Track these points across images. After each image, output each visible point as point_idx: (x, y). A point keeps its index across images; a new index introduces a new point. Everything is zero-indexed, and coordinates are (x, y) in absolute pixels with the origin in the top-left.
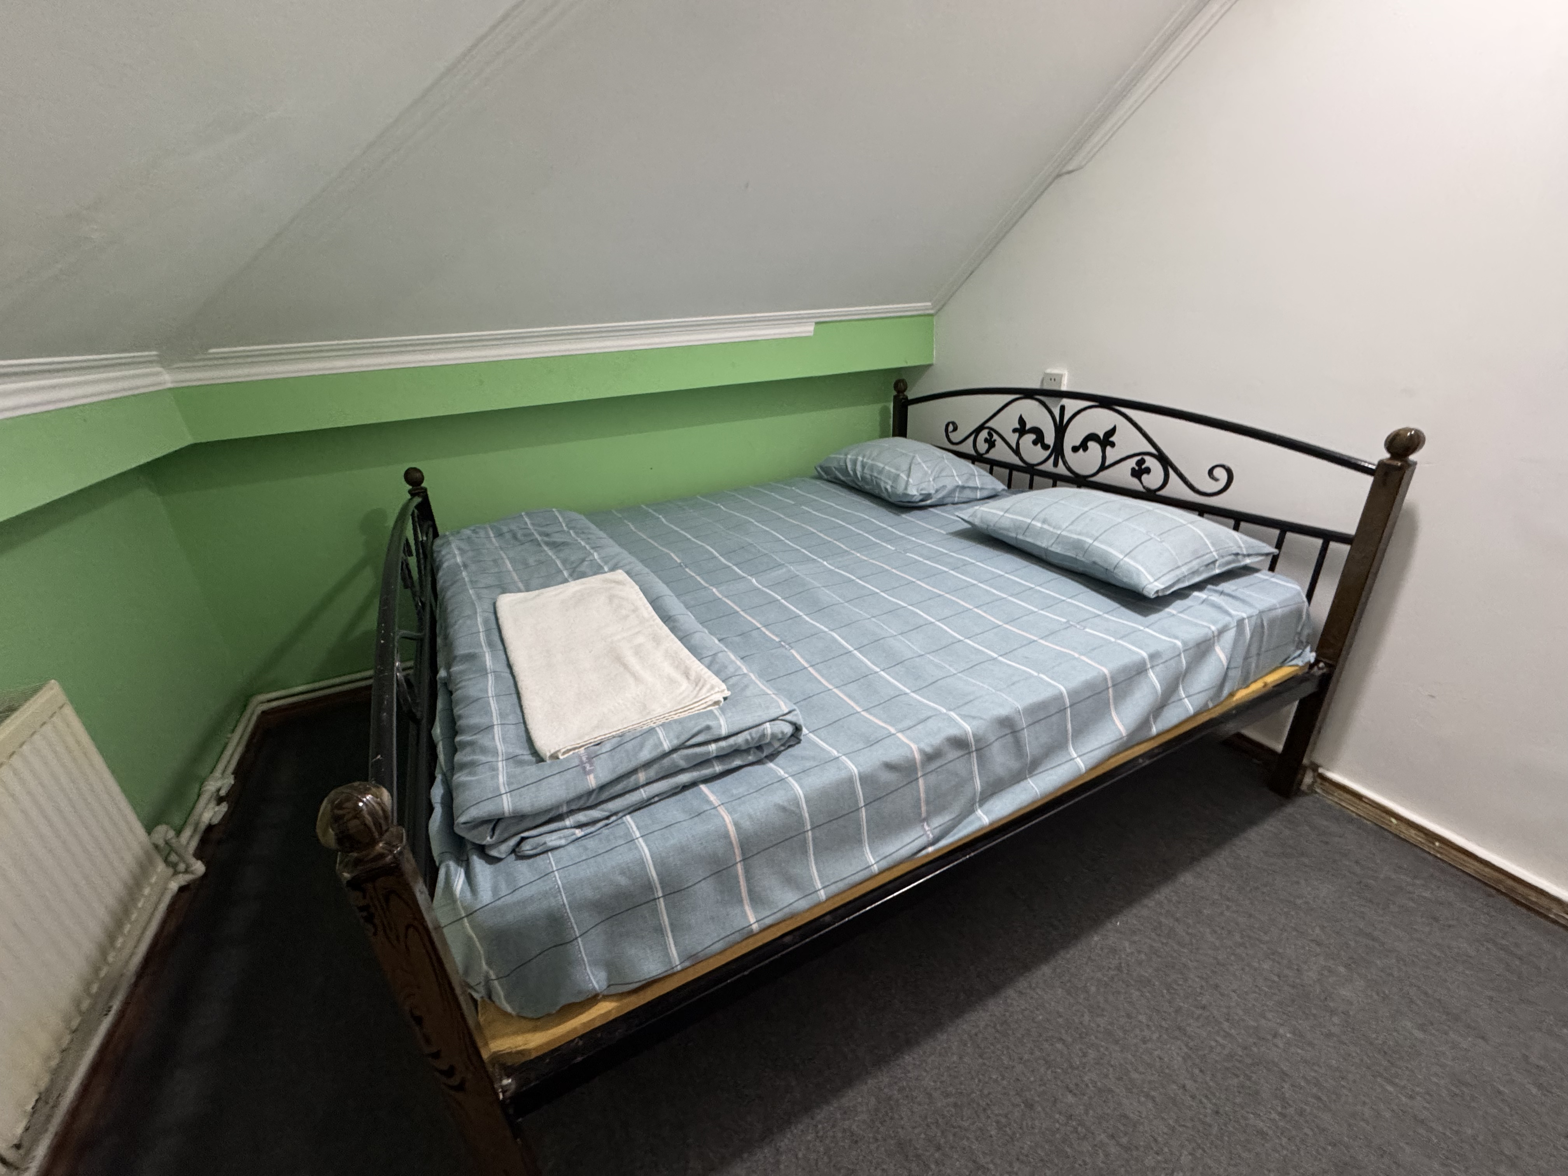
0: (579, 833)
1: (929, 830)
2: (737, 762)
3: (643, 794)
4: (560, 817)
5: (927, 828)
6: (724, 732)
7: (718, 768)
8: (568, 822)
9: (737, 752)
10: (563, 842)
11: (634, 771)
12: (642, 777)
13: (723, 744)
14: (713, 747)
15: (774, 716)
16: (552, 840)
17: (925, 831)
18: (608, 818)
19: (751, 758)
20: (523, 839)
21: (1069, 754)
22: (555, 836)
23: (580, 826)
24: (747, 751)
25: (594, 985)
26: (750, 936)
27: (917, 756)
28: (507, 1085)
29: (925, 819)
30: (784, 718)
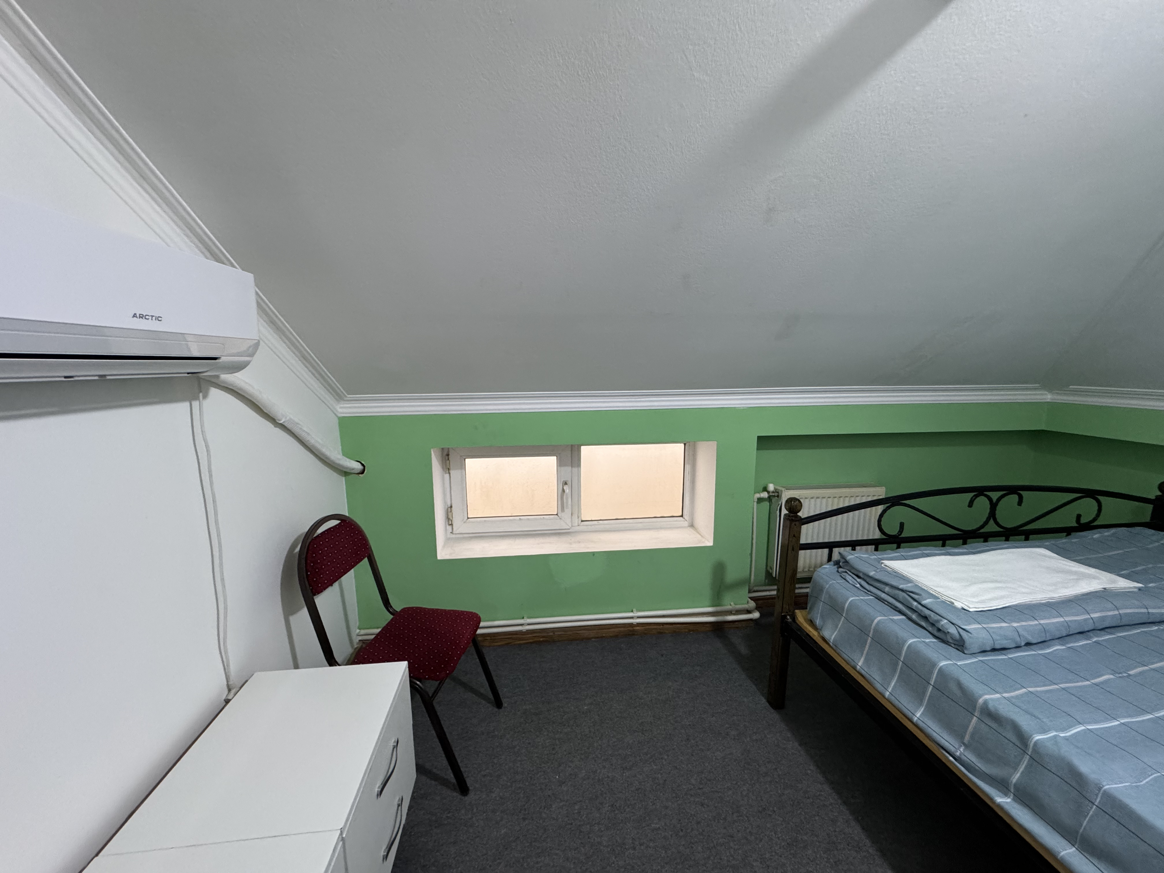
0: (858, 586)
2: (923, 624)
3: (883, 596)
4: (859, 577)
6: (923, 602)
7: (914, 617)
8: (859, 580)
9: (925, 618)
10: (851, 582)
11: (886, 584)
12: (887, 589)
13: (920, 606)
14: (915, 604)
15: (954, 622)
16: (849, 578)
17: (959, 749)
18: (868, 591)
19: (930, 629)
20: (846, 572)
23: (861, 585)
24: (933, 625)
25: (818, 622)
26: (854, 668)
27: (981, 701)
28: (788, 619)
29: (964, 744)
30: (960, 630)
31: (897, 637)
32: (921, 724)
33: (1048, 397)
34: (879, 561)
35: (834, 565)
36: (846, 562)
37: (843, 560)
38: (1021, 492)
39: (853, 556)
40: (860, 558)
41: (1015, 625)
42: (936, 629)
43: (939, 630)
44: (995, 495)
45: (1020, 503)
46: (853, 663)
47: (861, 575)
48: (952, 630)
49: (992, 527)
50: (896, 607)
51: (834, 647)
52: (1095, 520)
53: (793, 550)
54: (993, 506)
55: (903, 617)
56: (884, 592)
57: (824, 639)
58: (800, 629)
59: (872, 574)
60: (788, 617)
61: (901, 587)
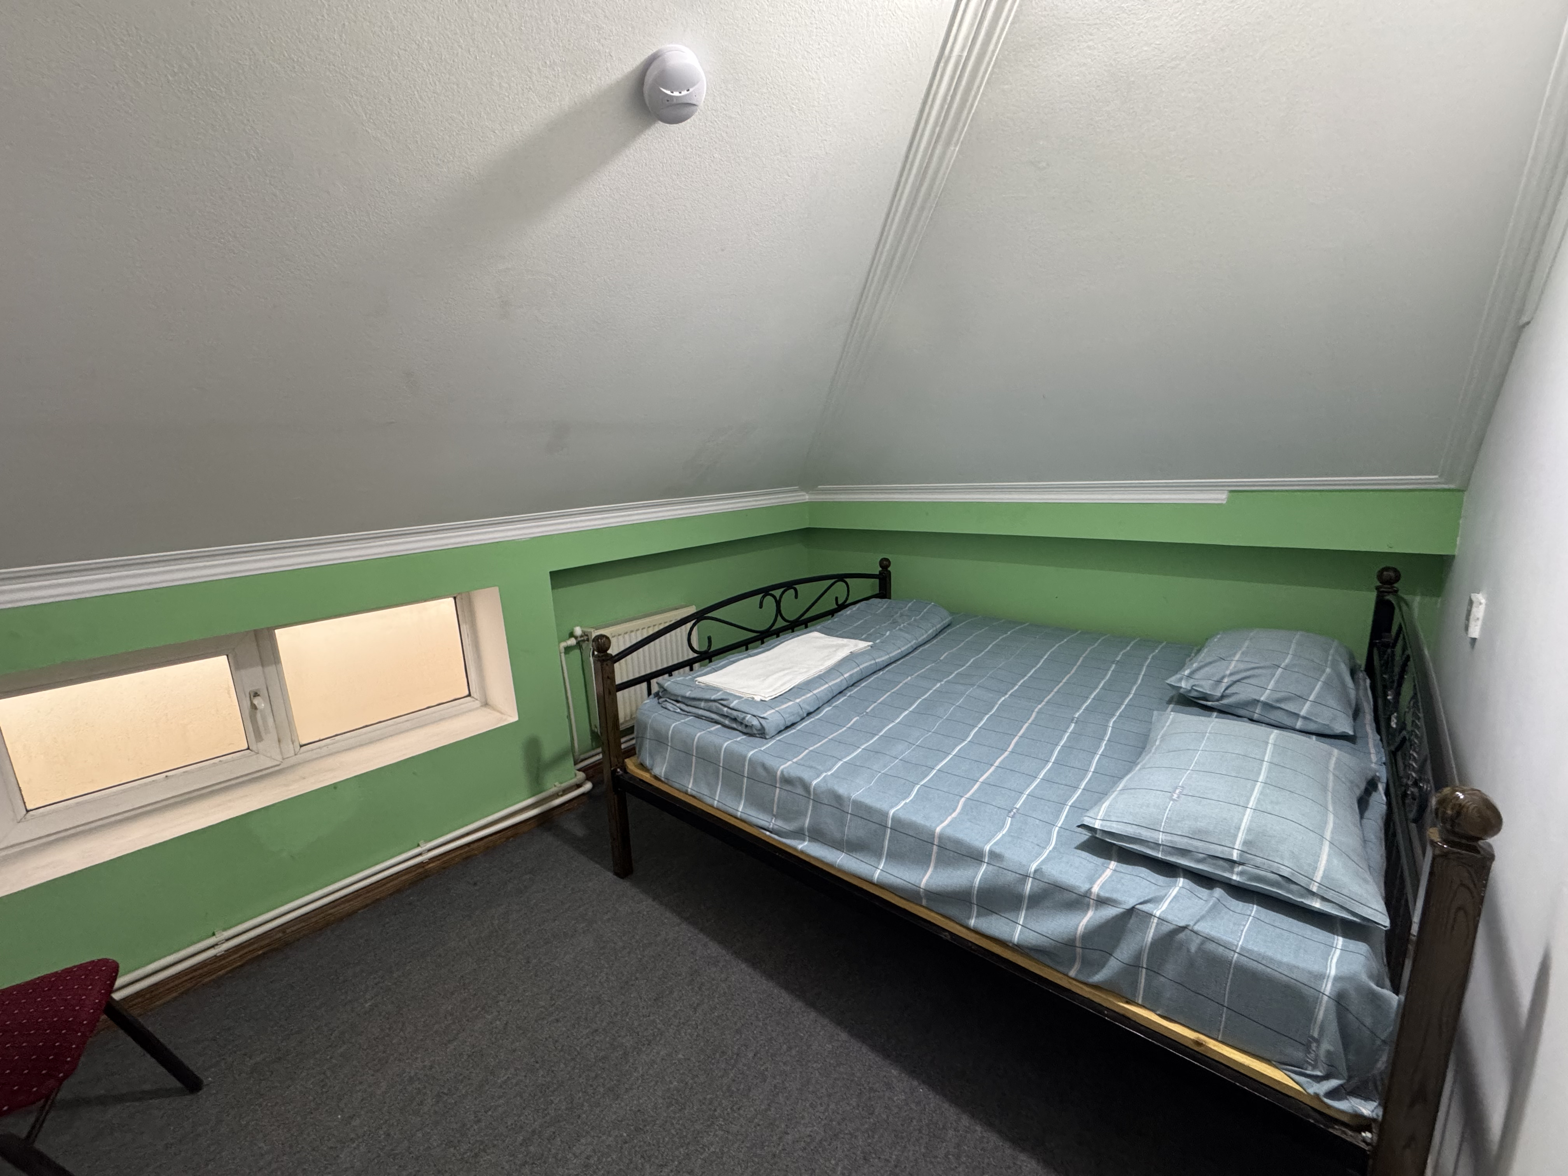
0: (679, 710)
1: (773, 823)
2: (734, 726)
3: (701, 712)
4: (678, 701)
5: (773, 821)
6: (732, 706)
7: (727, 722)
8: (678, 705)
9: (735, 720)
10: (671, 709)
11: (702, 700)
12: (702, 704)
13: (729, 711)
14: (725, 709)
15: (755, 714)
16: (669, 706)
17: (771, 821)
18: (688, 713)
19: (740, 728)
20: (666, 701)
21: (879, 864)
22: (671, 705)
23: (681, 709)
24: (741, 723)
25: (648, 763)
26: (686, 793)
27: (779, 773)
28: (618, 772)
29: (774, 816)
30: (760, 719)
31: (715, 746)
32: (744, 816)
33: (806, 497)
34: (693, 680)
35: (655, 697)
36: (665, 690)
37: (662, 689)
38: (796, 586)
39: (669, 683)
40: (676, 683)
41: (798, 701)
42: (744, 726)
43: (746, 726)
44: (777, 593)
45: (796, 597)
46: (684, 789)
47: (680, 699)
48: (755, 722)
49: (780, 623)
50: (712, 719)
51: (666, 781)
52: (847, 599)
53: (610, 693)
54: (778, 603)
55: (719, 726)
56: (701, 709)
57: (656, 778)
58: (633, 778)
59: (688, 694)
60: (619, 770)
61: (713, 697)
